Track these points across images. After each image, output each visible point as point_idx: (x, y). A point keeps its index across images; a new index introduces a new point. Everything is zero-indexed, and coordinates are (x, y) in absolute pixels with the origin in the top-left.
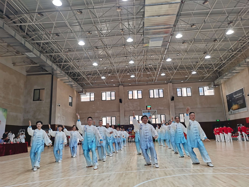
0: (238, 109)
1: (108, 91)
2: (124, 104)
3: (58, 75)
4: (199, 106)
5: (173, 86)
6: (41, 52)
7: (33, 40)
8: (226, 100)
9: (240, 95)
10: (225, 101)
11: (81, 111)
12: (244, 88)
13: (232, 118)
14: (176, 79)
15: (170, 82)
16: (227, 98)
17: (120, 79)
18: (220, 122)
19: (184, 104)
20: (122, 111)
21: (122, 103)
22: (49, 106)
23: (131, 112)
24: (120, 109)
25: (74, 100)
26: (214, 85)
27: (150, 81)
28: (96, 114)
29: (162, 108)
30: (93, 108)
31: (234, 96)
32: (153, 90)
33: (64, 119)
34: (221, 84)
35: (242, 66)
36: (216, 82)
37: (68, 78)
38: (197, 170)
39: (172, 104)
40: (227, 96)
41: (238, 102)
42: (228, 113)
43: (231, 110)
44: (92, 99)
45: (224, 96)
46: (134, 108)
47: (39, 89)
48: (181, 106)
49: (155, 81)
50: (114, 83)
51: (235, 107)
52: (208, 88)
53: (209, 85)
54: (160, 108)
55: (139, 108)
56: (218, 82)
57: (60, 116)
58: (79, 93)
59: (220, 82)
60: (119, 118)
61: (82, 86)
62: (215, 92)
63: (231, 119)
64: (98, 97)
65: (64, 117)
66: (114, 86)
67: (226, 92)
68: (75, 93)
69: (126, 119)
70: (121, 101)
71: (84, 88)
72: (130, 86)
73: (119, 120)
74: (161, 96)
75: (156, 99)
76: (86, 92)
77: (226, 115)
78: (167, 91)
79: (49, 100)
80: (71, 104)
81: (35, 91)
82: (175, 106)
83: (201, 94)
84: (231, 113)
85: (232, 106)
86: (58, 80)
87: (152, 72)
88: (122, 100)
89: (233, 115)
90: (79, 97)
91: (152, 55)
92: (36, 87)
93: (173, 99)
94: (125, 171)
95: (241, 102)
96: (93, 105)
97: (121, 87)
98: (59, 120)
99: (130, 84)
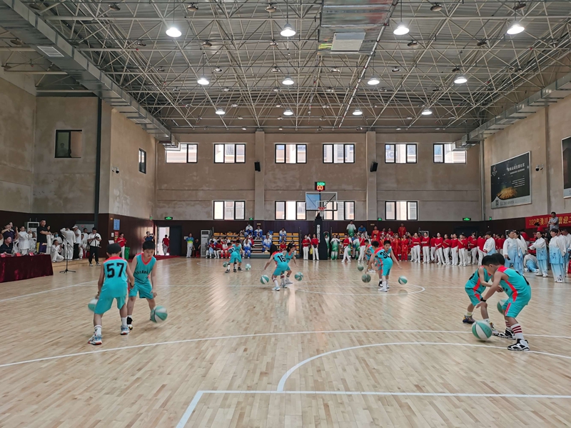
0: (513, 197)
1: (230, 141)
2: (266, 174)
3: (113, 100)
4: (430, 187)
5: (377, 138)
6: (74, 44)
7: (54, 12)
8: (490, 176)
9: (521, 168)
10: (486, 179)
11: (166, 185)
12: (531, 152)
13: (497, 215)
14: (386, 123)
15: (373, 129)
16: (492, 171)
17: (257, 115)
18: (470, 222)
19: (398, 182)
20: (259, 190)
21: (259, 171)
22: (93, 170)
23: (280, 192)
24: (256, 184)
25: (151, 158)
26: (467, 142)
27: (326, 123)
28: (201, 194)
29: (350, 187)
30: (195, 178)
31: (508, 169)
32: (333, 145)
33: (128, 201)
34: (483, 141)
35: (533, 104)
36: (472, 135)
37: (138, 109)
38: (412, 334)
39: (372, 178)
40: (492, 167)
41: (515, 182)
42: (489, 204)
43: (497, 198)
44: (193, 159)
45: (485, 167)
46: (287, 184)
47: (69, 131)
48: (391, 184)
49: (338, 125)
50: (243, 123)
51: (506, 192)
52: (454, 148)
53: (456, 141)
54: (344, 187)
55: (298, 184)
56: (477, 136)
57: (119, 196)
58: (162, 143)
59: (481, 136)
60: (252, 205)
61: (169, 126)
62: (468, 157)
63: (494, 219)
64: (206, 153)
65: (128, 197)
66: (244, 132)
67: (492, 158)
68: (153, 142)
69: (268, 207)
70: (257, 167)
71: (174, 131)
72: (281, 132)
73: (251, 210)
74: (350, 159)
75: (337, 166)
76: (178, 141)
77: (485, 208)
78: (362, 149)
79: (94, 157)
80: (143, 168)
81: (59, 133)
82: (378, 184)
83: (438, 159)
84: (497, 204)
85: (500, 191)
86: (114, 111)
87: (332, 106)
88: (261, 164)
89: (500, 210)
90: (161, 154)
91: (335, 67)
92: (61, 126)
93: (374, 167)
94: (274, 332)
95: (521, 182)
96: (195, 173)
97: (260, 134)
98: (117, 204)
99: (281, 129)
